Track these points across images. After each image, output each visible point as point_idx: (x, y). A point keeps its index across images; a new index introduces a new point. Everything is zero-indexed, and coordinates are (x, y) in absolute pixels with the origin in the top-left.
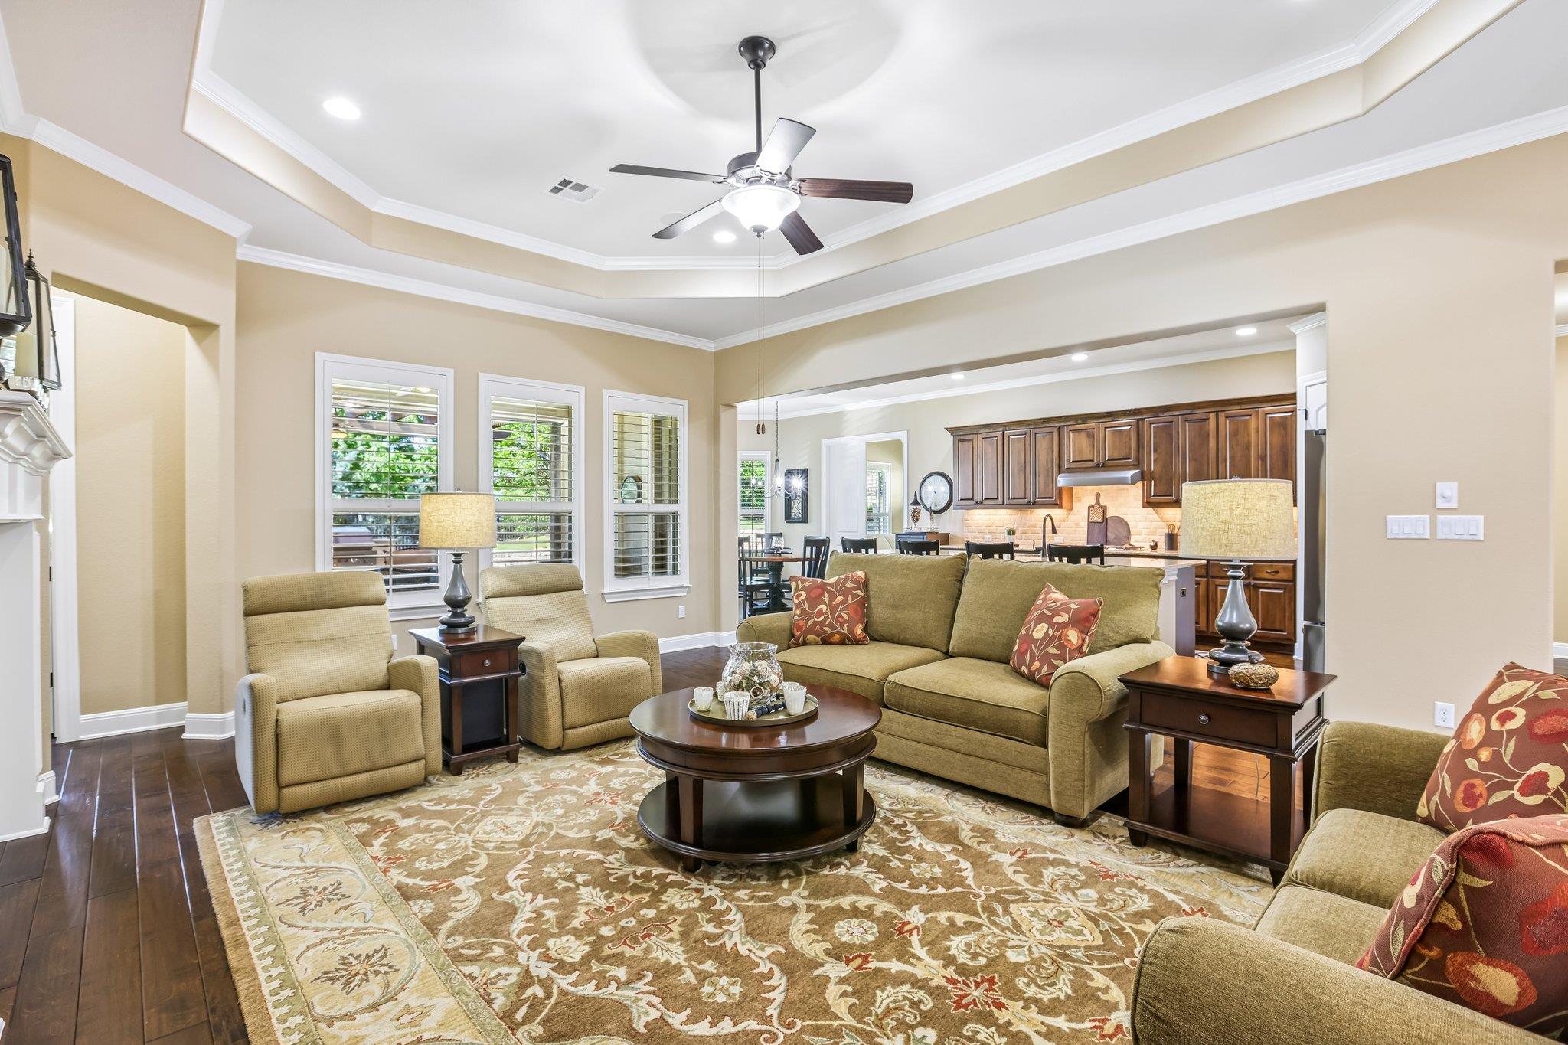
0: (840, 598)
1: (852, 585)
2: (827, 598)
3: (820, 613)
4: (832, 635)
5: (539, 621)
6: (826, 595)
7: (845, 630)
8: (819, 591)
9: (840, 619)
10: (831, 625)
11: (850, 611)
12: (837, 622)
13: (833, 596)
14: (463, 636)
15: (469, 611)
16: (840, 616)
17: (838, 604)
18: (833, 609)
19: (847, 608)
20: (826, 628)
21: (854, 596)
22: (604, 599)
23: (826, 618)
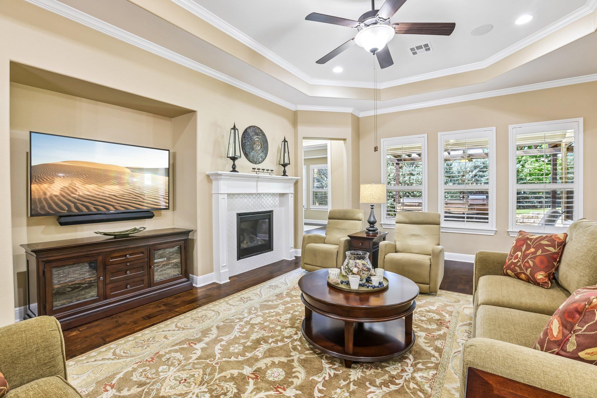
0: (532, 250)
1: (547, 243)
2: (524, 248)
3: (517, 257)
4: (520, 273)
5: (413, 235)
6: (525, 246)
7: (528, 272)
8: (522, 242)
9: (526, 264)
10: (520, 267)
11: (537, 260)
12: (524, 266)
13: (528, 247)
14: (371, 235)
15: (376, 226)
16: (527, 262)
17: (529, 254)
18: (525, 256)
19: (534, 258)
20: (517, 268)
21: (544, 251)
22: (509, 234)
23: (519, 261)
